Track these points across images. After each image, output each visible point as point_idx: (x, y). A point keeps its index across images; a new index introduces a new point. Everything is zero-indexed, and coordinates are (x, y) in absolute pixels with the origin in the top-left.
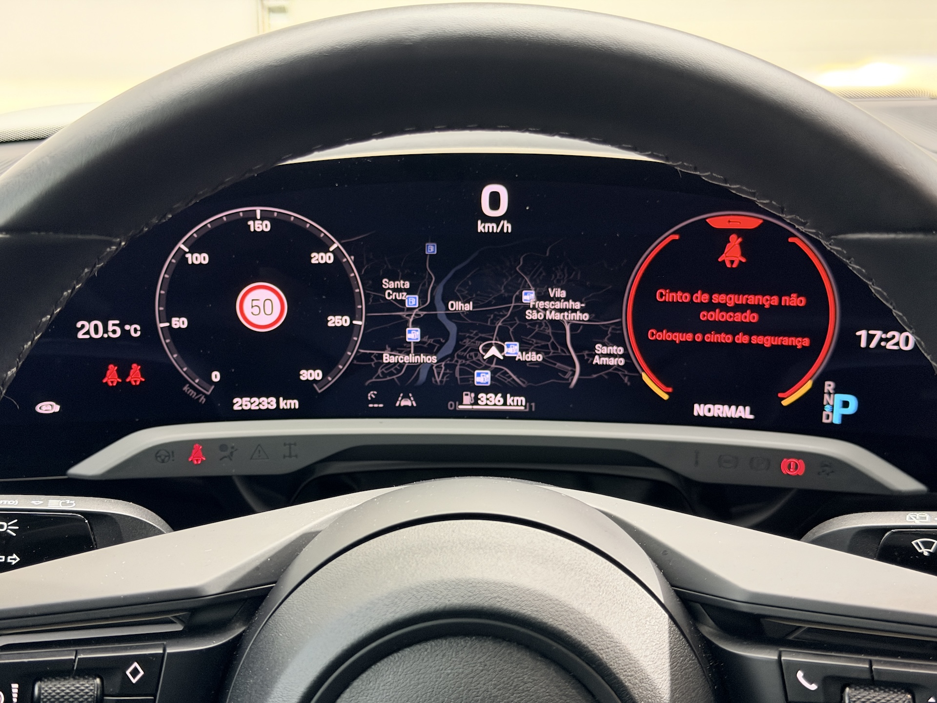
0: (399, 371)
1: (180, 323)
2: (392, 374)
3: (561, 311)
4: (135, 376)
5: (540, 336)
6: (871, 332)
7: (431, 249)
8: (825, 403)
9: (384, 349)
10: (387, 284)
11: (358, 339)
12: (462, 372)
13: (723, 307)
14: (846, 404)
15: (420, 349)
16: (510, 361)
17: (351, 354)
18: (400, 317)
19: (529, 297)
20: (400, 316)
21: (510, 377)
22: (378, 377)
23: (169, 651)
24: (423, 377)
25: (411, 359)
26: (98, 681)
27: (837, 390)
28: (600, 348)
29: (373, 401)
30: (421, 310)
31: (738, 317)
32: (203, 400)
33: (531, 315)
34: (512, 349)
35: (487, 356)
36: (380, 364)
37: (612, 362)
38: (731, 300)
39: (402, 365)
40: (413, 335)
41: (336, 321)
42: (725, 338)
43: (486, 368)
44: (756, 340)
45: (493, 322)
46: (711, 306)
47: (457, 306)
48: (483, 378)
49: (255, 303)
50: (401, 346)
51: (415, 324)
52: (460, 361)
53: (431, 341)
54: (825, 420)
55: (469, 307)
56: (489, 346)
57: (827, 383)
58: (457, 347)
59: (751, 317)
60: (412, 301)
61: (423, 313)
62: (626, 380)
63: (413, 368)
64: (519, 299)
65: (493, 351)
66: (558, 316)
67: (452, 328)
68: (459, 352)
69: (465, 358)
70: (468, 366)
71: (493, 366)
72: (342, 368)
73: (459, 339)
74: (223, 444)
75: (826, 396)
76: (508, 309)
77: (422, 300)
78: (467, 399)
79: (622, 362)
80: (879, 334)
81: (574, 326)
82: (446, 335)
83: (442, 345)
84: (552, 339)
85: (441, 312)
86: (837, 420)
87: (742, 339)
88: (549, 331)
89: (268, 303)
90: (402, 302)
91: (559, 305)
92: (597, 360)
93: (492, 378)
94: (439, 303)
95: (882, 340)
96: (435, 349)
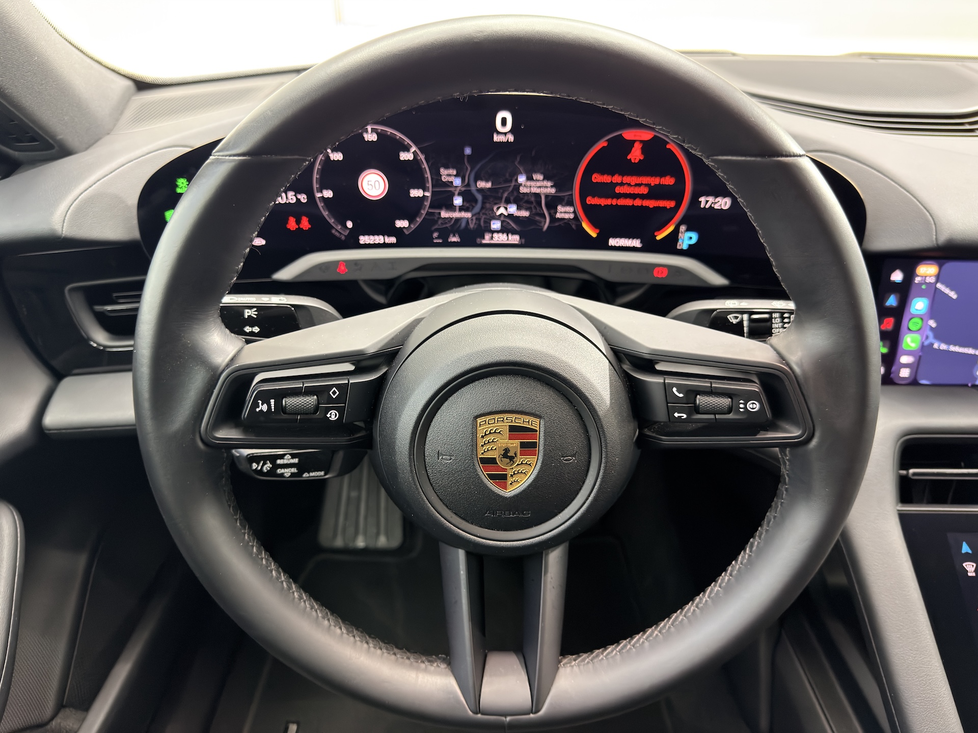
0: (450, 222)
1: (328, 194)
2: (446, 223)
3: (540, 187)
4: (305, 224)
5: (528, 202)
6: (707, 199)
7: (468, 151)
8: (680, 238)
9: (441, 209)
10: (443, 171)
11: (427, 204)
12: (485, 222)
13: (629, 185)
14: (690, 238)
15: (462, 209)
16: (511, 216)
17: (424, 212)
18: (450, 191)
19: (522, 179)
21: (511, 225)
22: (439, 225)
23: (351, 382)
24: (463, 224)
25: (456, 215)
26: (315, 397)
27: (688, 230)
28: (560, 208)
29: (436, 238)
30: (463, 187)
31: (637, 190)
32: (343, 238)
33: (523, 190)
34: (513, 209)
35: (498, 213)
36: (440, 218)
37: (567, 216)
38: (633, 180)
39: (451, 219)
40: (458, 201)
41: (415, 193)
42: (628, 202)
43: (498, 219)
44: (646, 203)
45: (502, 194)
46: (622, 184)
47: (482, 184)
48: (496, 225)
49: (370, 183)
50: (451, 207)
51: (459, 194)
52: (484, 217)
53: (468, 205)
54: (679, 248)
55: (488, 185)
56: (499, 208)
57: (681, 227)
58: (482, 208)
59: (644, 190)
60: (457, 182)
61: (463, 189)
62: (574, 226)
63: (458, 220)
64: (517, 180)
65: (502, 210)
66: (537, 191)
67: (479, 197)
68: (483, 211)
69: (486, 214)
70: (488, 219)
71: (502, 218)
72: (419, 220)
73: (484, 203)
74: (356, 263)
75: (680, 234)
76: (510, 186)
77: (463, 181)
78: (487, 236)
79: (572, 216)
80: (711, 200)
81: (547, 196)
82: (476, 201)
83: (473, 207)
84: (534, 204)
85: (473, 189)
86: (685, 247)
87: (638, 202)
88: (533, 199)
89: (377, 183)
90: (452, 182)
91: (539, 184)
92: (558, 216)
93: (502, 226)
94: (472, 183)
95: (712, 203)
96: (470, 209)
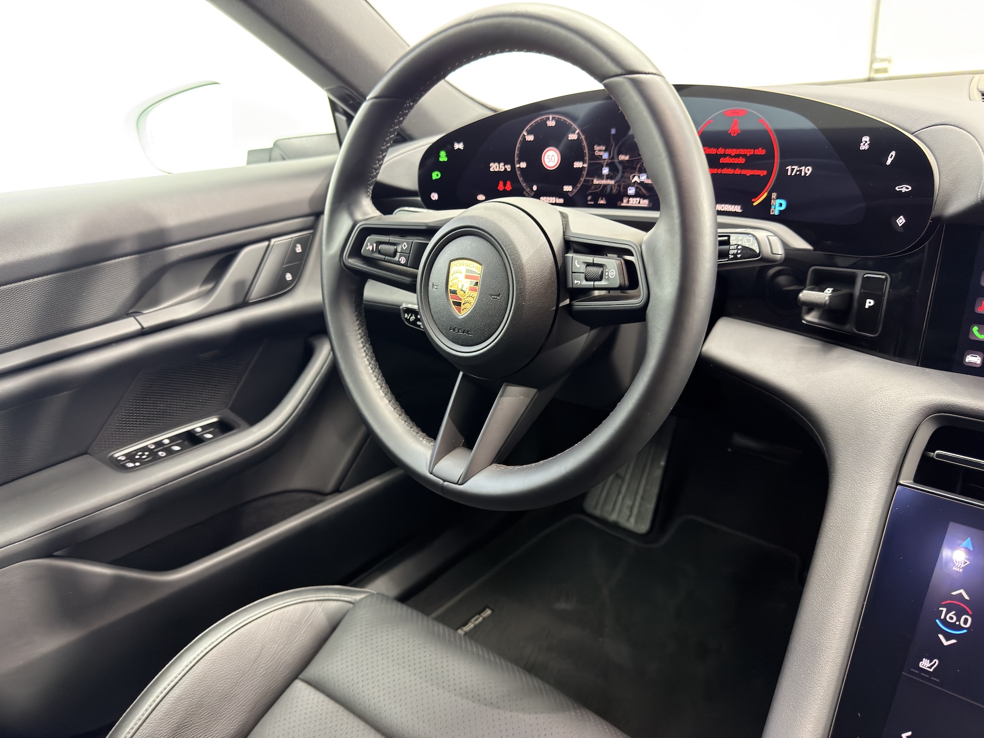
0: (599, 187)
1: (523, 165)
2: (597, 189)
6: (793, 167)
7: (613, 131)
8: (772, 204)
9: (594, 177)
10: (596, 148)
11: (585, 173)
12: (624, 188)
13: (730, 156)
14: (781, 205)
15: (609, 177)
16: (642, 183)
20: (600, 163)
21: (642, 191)
22: (592, 190)
24: (609, 190)
25: (604, 182)
27: (778, 198)
29: (590, 201)
30: (609, 159)
31: (736, 161)
34: (644, 178)
35: (633, 181)
36: (593, 184)
38: (733, 152)
39: (600, 185)
40: (606, 171)
41: (578, 165)
42: (730, 171)
43: (633, 186)
44: (744, 172)
45: (637, 165)
46: (725, 156)
47: (623, 157)
48: (631, 191)
49: (549, 157)
50: (601, 176)
51: (607, 165)
52: (623, 183)
53: (612, 174)
54: (771, 213)
55: (627, 158)
56: (634, 176)
57: (773, 194)
58: (622, 177)
59: (742, 161)
60: (605, 156)
61: (610, 161)
63: (605, 186)
65: (636, 179)
67: (620, 167)
68: (622, 179)
69: (624, 182)
70: (627, 185)
71: (636, 186)
72: (579, 186)
73: (623, 172)
75: (772, 201)
77: (609, 155)
78: (625, 200)
80: (796, 168)
82: (618, 171)
83: (616, 176)
85: (616, 161)
86: (777, 213)
87: (738, 171)
89: (553, 157)
90: (602, 156)
93: (636, 191)
94: (616, 156)
95: (797, 171)
96: (613, 178)
